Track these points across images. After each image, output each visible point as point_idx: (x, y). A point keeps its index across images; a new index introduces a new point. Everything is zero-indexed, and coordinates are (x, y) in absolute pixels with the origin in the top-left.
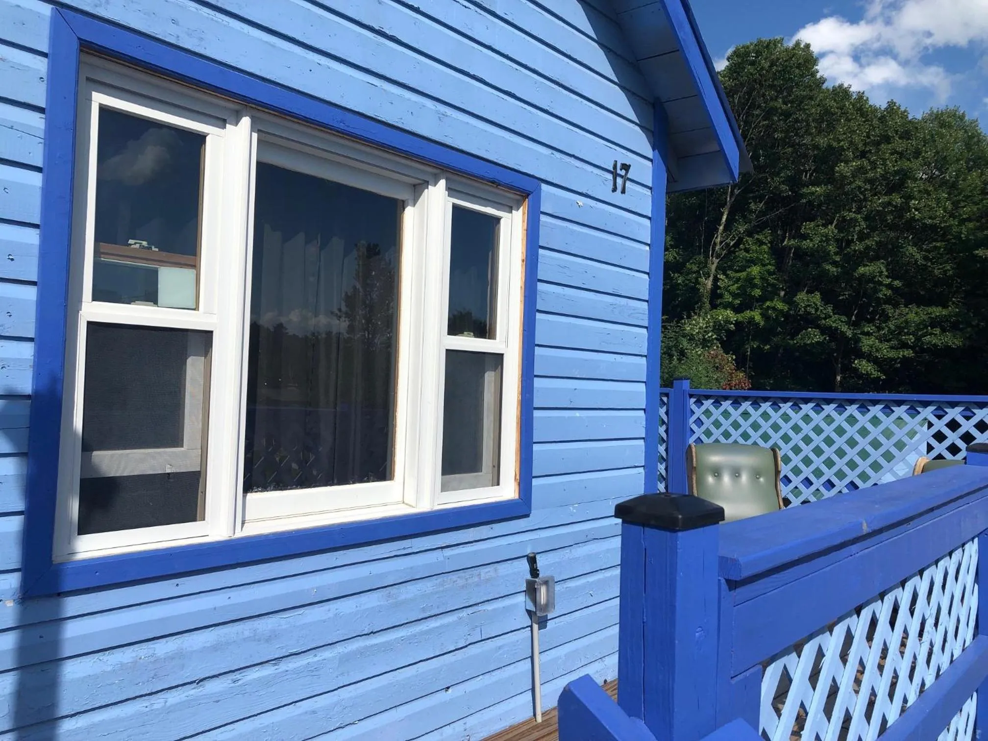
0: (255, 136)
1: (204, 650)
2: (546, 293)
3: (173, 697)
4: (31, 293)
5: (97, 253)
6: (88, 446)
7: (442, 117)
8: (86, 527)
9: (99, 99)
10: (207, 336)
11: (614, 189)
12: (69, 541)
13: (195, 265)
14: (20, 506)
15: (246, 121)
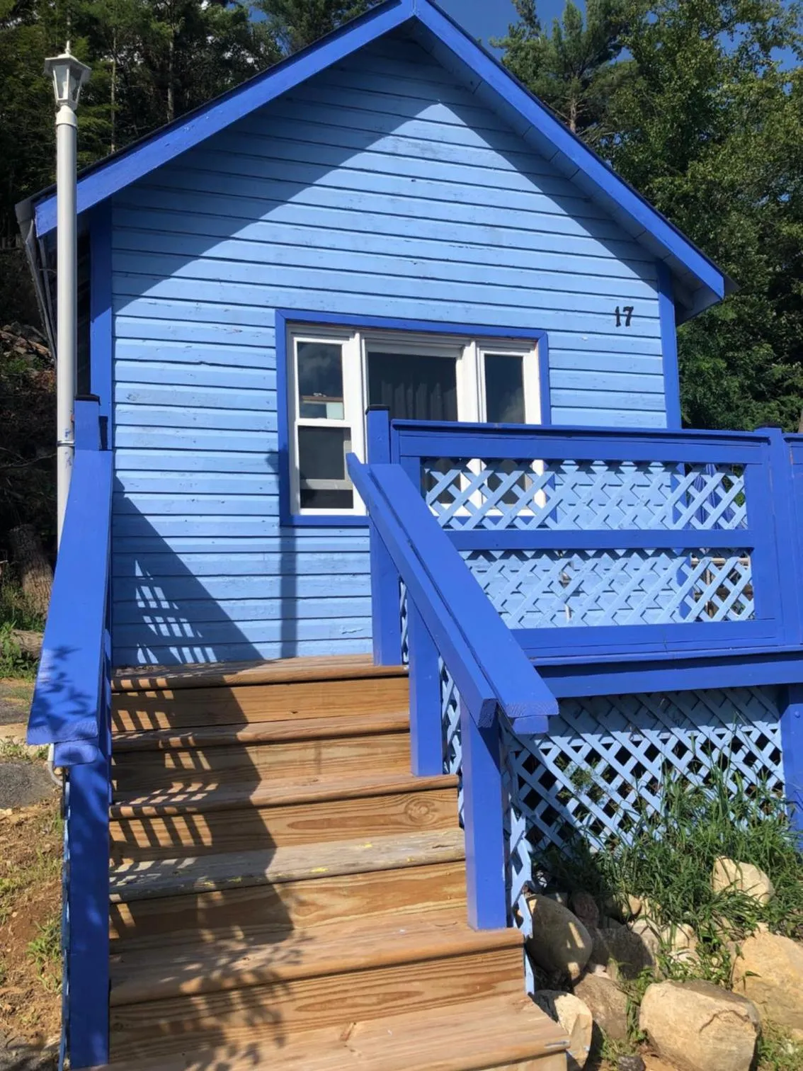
0: (363, 341)
1: (354, 561)
2: (557, 395)
3: (343, 578)
4: (275, 415)
5: (301, 400)
6: (303, 477)
7: (467, 310)
8: (304, 505)
9: (297, 339)
10: (348, 430)
11: (618, 324)
12: (298, 510)
13: (342, 401)
14: (277, 492)
15: (357, 335)
